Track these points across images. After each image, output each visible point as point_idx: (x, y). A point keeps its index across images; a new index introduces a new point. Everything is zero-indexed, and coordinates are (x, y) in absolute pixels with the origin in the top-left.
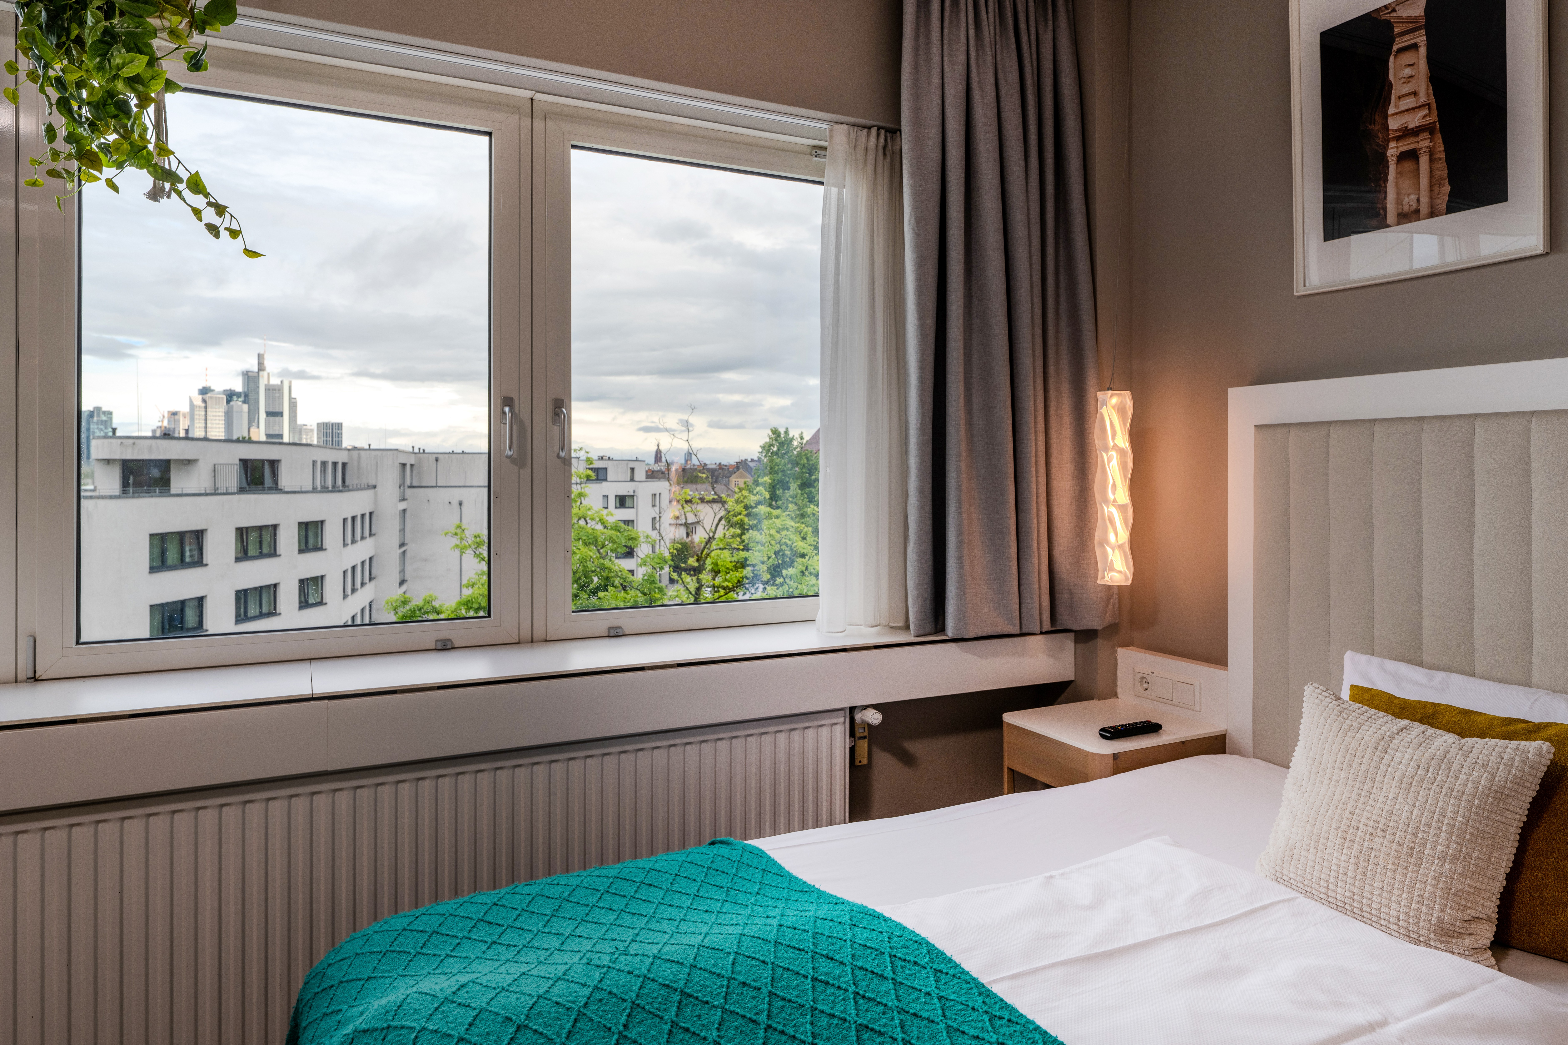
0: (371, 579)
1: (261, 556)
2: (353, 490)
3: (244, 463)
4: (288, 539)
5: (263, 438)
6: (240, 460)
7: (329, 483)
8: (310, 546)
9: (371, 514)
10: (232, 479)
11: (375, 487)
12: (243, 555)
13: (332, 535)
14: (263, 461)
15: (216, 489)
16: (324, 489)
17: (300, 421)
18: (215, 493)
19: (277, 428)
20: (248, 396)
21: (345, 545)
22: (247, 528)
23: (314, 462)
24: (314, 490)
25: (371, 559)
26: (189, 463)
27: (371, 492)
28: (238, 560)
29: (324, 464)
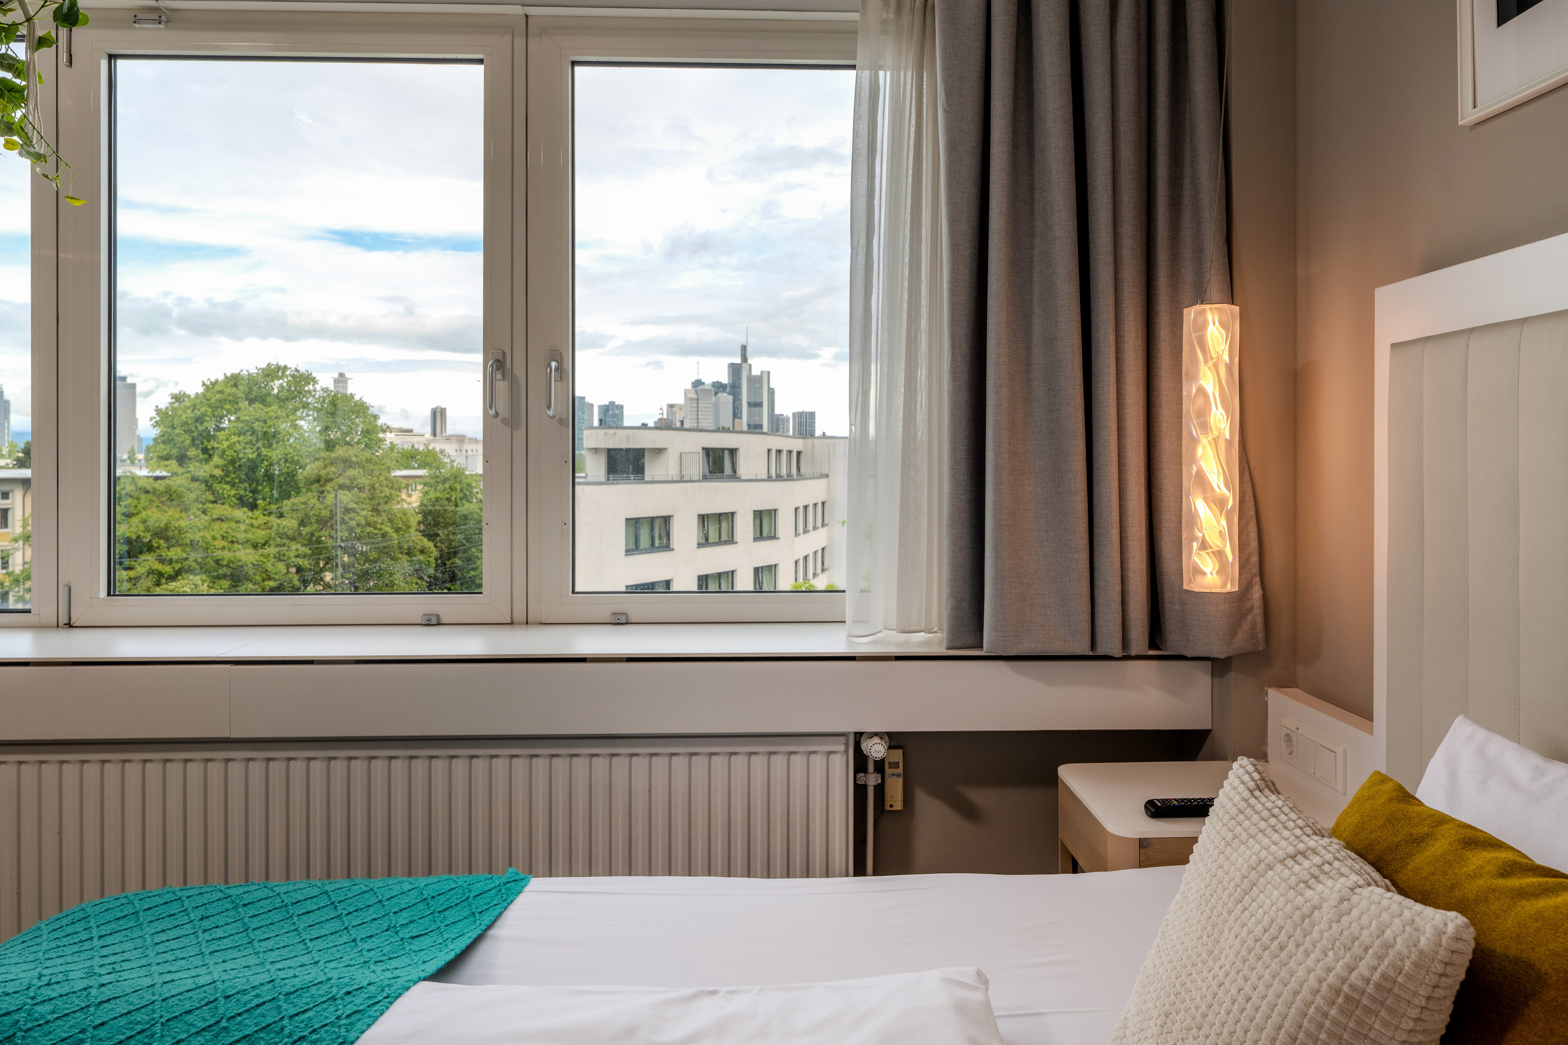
0: (823, 570)
1: (720, 542)
2: (806, 479)
3: (707, 451)
4: (744, 526)
5: (745, 428)
6: (703, 449)
7: (784, 472)
8: (765, 534)
9: (823, 503)
10: (697, 466)
11: (827, 476)
12: (705, 542)
13: (785, 523)
14: (723, 450)
15: (682, 477)
16: (779, 478)
17: (777, 411)
18: (681, 480)
19: (757, 418)
20: (734, 388)
21: (797, 535)
22: (708, 515)
23: (769, 451)
24: (769, 478)
25: (823, 549)
26: (659, 451)
27: (823, 481)
28: (700, 545)
29: (779, 452)
